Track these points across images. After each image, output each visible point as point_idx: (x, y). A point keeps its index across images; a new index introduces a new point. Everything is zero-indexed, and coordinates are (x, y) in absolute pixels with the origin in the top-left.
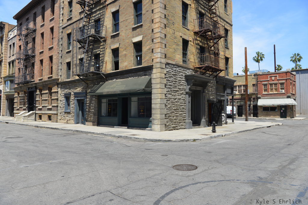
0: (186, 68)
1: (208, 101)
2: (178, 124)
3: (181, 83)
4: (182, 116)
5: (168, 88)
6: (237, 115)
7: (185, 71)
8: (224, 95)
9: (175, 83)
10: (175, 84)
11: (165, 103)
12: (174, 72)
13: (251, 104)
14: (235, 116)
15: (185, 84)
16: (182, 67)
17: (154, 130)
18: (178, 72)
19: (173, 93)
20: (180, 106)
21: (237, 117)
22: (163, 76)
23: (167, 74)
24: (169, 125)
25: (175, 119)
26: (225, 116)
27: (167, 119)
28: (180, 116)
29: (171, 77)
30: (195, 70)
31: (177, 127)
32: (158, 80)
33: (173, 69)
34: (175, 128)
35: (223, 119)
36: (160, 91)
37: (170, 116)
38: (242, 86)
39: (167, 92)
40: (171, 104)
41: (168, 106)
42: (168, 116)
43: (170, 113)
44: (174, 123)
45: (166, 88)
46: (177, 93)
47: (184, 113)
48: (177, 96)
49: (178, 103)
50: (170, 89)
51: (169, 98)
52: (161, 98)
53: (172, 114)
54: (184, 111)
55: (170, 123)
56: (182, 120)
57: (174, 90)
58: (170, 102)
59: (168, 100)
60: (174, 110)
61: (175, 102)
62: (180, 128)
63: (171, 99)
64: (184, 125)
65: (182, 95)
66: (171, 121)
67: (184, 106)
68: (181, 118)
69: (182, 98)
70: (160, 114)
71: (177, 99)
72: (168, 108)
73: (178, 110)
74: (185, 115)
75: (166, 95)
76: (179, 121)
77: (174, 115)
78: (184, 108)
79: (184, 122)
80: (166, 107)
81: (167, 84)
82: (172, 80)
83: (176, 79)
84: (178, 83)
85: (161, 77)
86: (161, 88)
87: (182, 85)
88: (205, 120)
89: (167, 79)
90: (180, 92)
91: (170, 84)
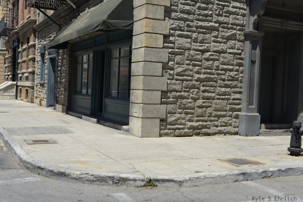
2: (211, 121)
3: (226, 9)
4: (228, 99)
5: (178, 19)
9: (204, 5)
10: (205, 9)
15: (245, 11)
19: (194, 35)
20: (223, 72)
24: (177, 120)
25: (200, 107)
27: (169, 106)
31: (205, 127)
34: (196, 132)
36: (144, 25)
37: (183, 98)
39: (172, 29)
40: (187, 65)
41: (176, 70)
42: (173, 95)
43: (183, 90)
44: (197, 116)
45: (170, 20)
46: (210, 34)
47: (234, 93)
48: (210, 43)
49: (214, 62)
50: (186, 23)
51: (181, 46)
52: (149, 46)
53: (191, 93)
54: (236, 85)
55: (183, 117)
56: (226, 111)
57: (201, 25)
58: (185, 58)
59: (175, 52)
60: (196, 81)
61: (204, 59)
62: (217, 131)
63: (187, 51)
64: (235, 125)
65: (229, 41)
66: (187, 110)
67: (237, 73)
68: (225, 104)
69: (231, 51)
70: (142, 90)
71: (209, 51)
72: (177, 75)
73: (214, 83)
74: (240, 97)
75: (170, 39)
76: (214, 113)
77: (197, 96)
78: (237, 77)
79: (233, 116)
80: (168, 71)
81: (173, 7)
84: (218, 8)
86: (148, 17)
87: (230, 15)
90: (221, 32)
91: (187, 10)
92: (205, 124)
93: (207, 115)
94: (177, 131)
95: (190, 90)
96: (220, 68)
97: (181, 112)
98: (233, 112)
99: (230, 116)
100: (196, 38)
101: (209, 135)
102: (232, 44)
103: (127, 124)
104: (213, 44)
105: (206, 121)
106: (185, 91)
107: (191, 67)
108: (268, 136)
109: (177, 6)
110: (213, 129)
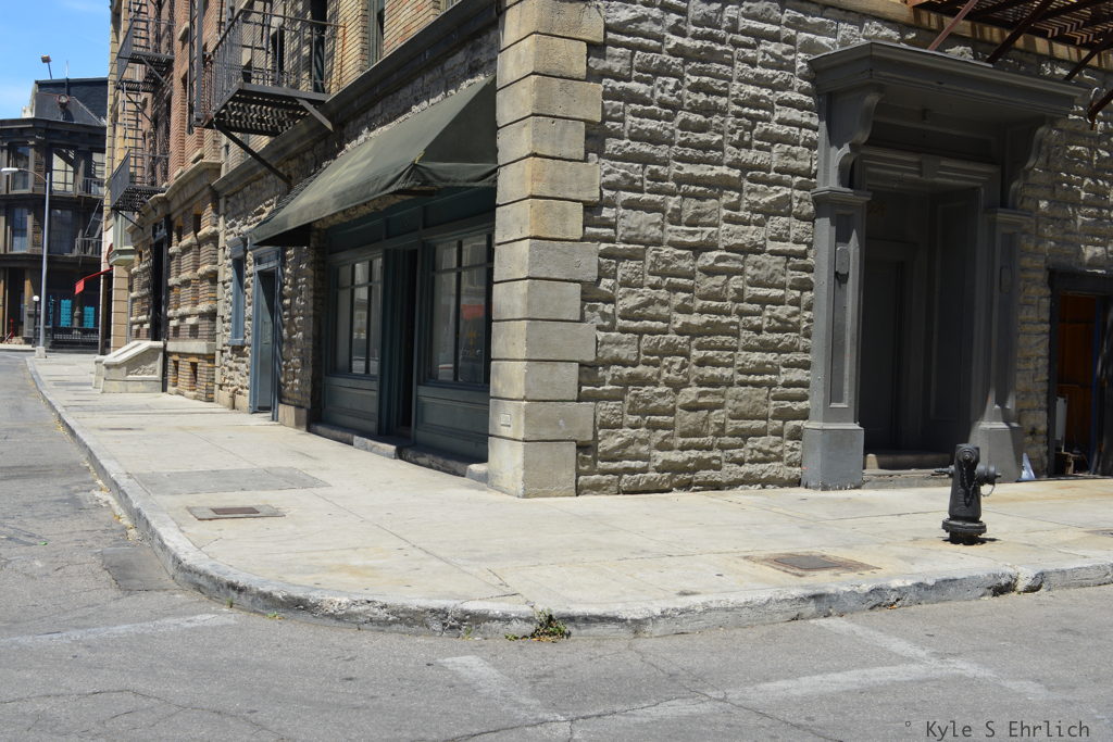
0: (828, 6)
1: (1054, 275)
2: (722, 448)
3: (761, 127)
4: (771, 385)
5: (626, 158)
7: (818, 30)
9: (697, 118)
10: (703, 128)
11: (592, 275)
12: (697, 36)
15: (811, 134)
18: (742, 38)
19: (672, 203)
20: (757, 307)
22: (574, 59)
23: (617, 45)
24: (624, 445)
25: (692, 408)
27: (601, 405)
29: (663, 70)
31: (707, 465)
32: (524, 93)
33: (681, 11)
34: (682, 478)
36: (529, 176)
37: (640, 381)
39: (608, 186)
40: (653, 287)
41: (620, 302)
42: (613, 375)
43: (642, 358)
44: (683, 435)
45: (603, 161)
46: (717, 199)
47: (789, 365)
48: (717, 226)
49: (728, 278)
50: (647, 170)
51: (633, 233)
52: (543, 235)
53: (665, 367)
54: (792, 344)
55: (642, 436)
56: (765, 418)
57: (692, 174)
58: (647, 267)
59: (617, 253)
60: (680, 332)
61: (700, 270)
62: (741, 477)
63: (651, 248)
64: (792, 459)
65: (771, 218)
66: (653, 417)
67: (795, 309)
68: (762, 398)
69: (778, 246)
70: (525, 360)
71: (714, 247)
72: (623, 318)
73: (730, 339)
74: (805, 379)
75: (603, 215)
76: (732, 425)
77: (680, 377)
78: (794, 320)
79: (786, 433)
80: (597, 306)
81: (609, 124)
82: (666, 95)
83: (709, 91)
84: (739, 124)
85: (554, 69)
86: (540, 152)
87: (773, 144)
88: (1007, 422)
89: (612, 88)
90: (749, 192)
91: (650, 131)
92: (706, 455)
93: (711, 431)
94: (626, 476)
95: (662, 359)
96: (747, 295)
97: (637, 422)
98: (785, 420)
99: (778, 433)
100: (678, 212)
101: (718, 489)
102: (781, 227)
103: (483, 459)
104: (725, 226)
105: (709, 449)
106: (647, 363)
107: (663, 294)
108: (886, 487)
109: (621, 120)
110: (729, 472)
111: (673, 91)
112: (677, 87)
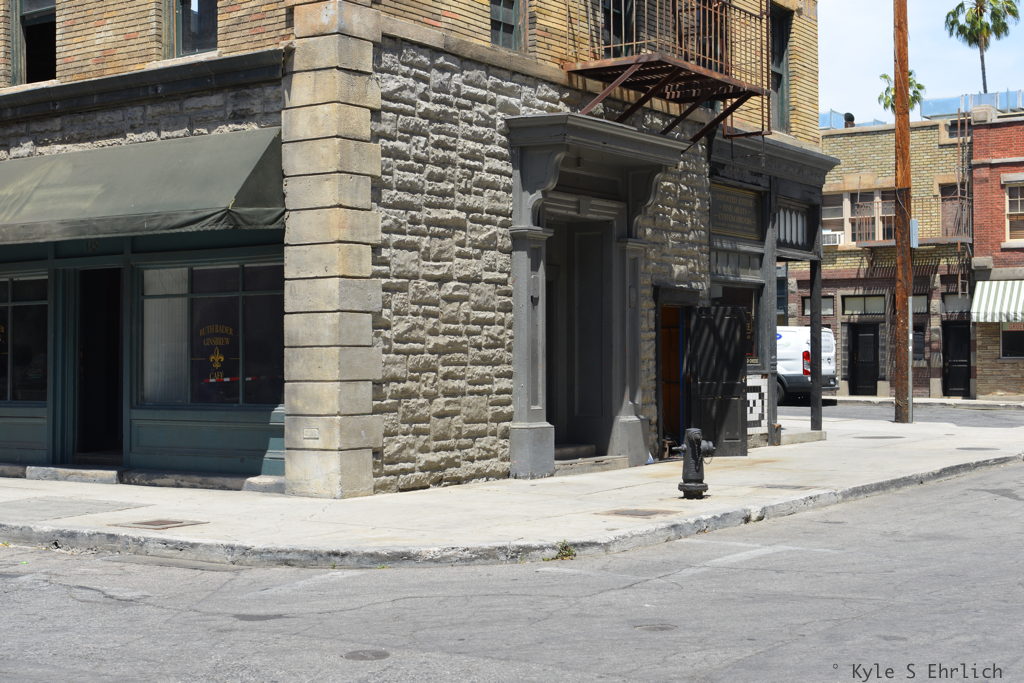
0: (515, 73)
1: (658, 291)
2: (461, 448)
3: (478, 175)
4: (489, 393)
5: (395, 206)
6: (844, 385)
7: (510, 92)
8: (761, 256)
9: (438, 170)
10: (441, 178)
11: (377, 307)
12: (436, 101)
13: (928, 314)
14: (834, 390)
15: (510, 181)
16: (489, 67)
17: (297, 489)
18: (463, 101)
19: (425, 242)
20: (477, 328)
21: (842, 394)
22: (361, 122)
23: (388, 110)
24: (400, 450)
25: (441, 415)
26: (764, 389)
27: (385, 416)
28: (472, 393)
29: (417, 131)
30: (576, 85)
31: (451, 463)
32: (324, 151)
33: (426, 81)
34: (439, 476)
35: (756, 406)
36: (336, 224)
37: (408, 395)
38: (878, 199)
39: (386, 230)
40: (415, 314)
41: (394, 328)
42: (392, 391)
43: (409, 375)
44: (436, 439)
45: (381, 209)
46: (452, 237)
47: (498, 376)
48: (451, 260)
49: (461, 303)
50: (409, 215)
51: (402, 269)
52: (347, 274)
53: (423, 381)
54: (500, 357)
55: (410, 442)
56: (486, 422)
57: (437, 218)
58: (410, 298)
59: (392, 286)
60: (432, 352)
61: (442, 298)
62: (473, 472)
63: (413, 281)
64: (504, 455)
65: (485, 252)
66: (417, 425)
67: (502, 328)
68: (483, 405)
69: (490, 275)
70: (338, 381)
71: (450, 279)
72: (397, 342)
73: (463, 355)
74: (510, 386)
75: (383, 255)
76: (466, 428)
77: (433, 390)
78: (502, 337)
79: (498, 433)
80: (381, 333)
81: (385, 177)
82: (419, 152)
83: (446, 148)
84: (464, 174)
85: (350, 132)
86: (344, 204)
87: (485, 190)
88: (637, 415)
89: (386, 147)
90: (471, 231)
91: (411, 182)
92: (452, 455)
93: (453, 435)
94: (402, 476)
95: (421, 375)
96: (472, 319)
97: (407, 429)
98: (498, 422)
100: (427, 249)
101: (459, 483)
102: (491, 259)
104: (457, 260)
105: (452, 449)
106: (412, 379)
108: (570, 474)
109: (391, 174)
110: (466, 469)
111: (423, 148)
112: (426, 145)
